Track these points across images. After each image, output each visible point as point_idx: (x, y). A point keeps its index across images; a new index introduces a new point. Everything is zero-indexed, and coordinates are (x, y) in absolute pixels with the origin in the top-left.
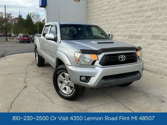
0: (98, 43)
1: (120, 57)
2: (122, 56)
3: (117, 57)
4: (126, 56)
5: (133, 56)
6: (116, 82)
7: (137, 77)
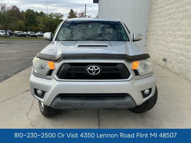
1: (89, 68)
2: (94, 67)
3: (85, 68)
4: (102, 68)
5: (117, 68)
6: (82, 105)
7: (124, 102)
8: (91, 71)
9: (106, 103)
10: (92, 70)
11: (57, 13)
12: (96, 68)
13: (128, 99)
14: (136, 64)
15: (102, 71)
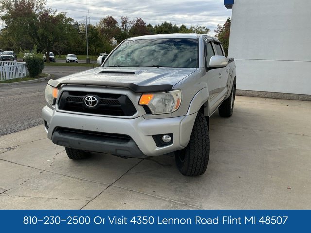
0: (103, 72)
1: (86, 98)
2: (91, 97)
3: (82, 98)
4: (100, 100)
5: (117, 101)
6: (79, 143)
7: (124, 147)
8: (87, 102)
9: (105, 145)
10: (89, 100)
11: (200, 27)
12: (93, 99)
13: (130, 144)
14: (149, 97)
15: (100, 103)
